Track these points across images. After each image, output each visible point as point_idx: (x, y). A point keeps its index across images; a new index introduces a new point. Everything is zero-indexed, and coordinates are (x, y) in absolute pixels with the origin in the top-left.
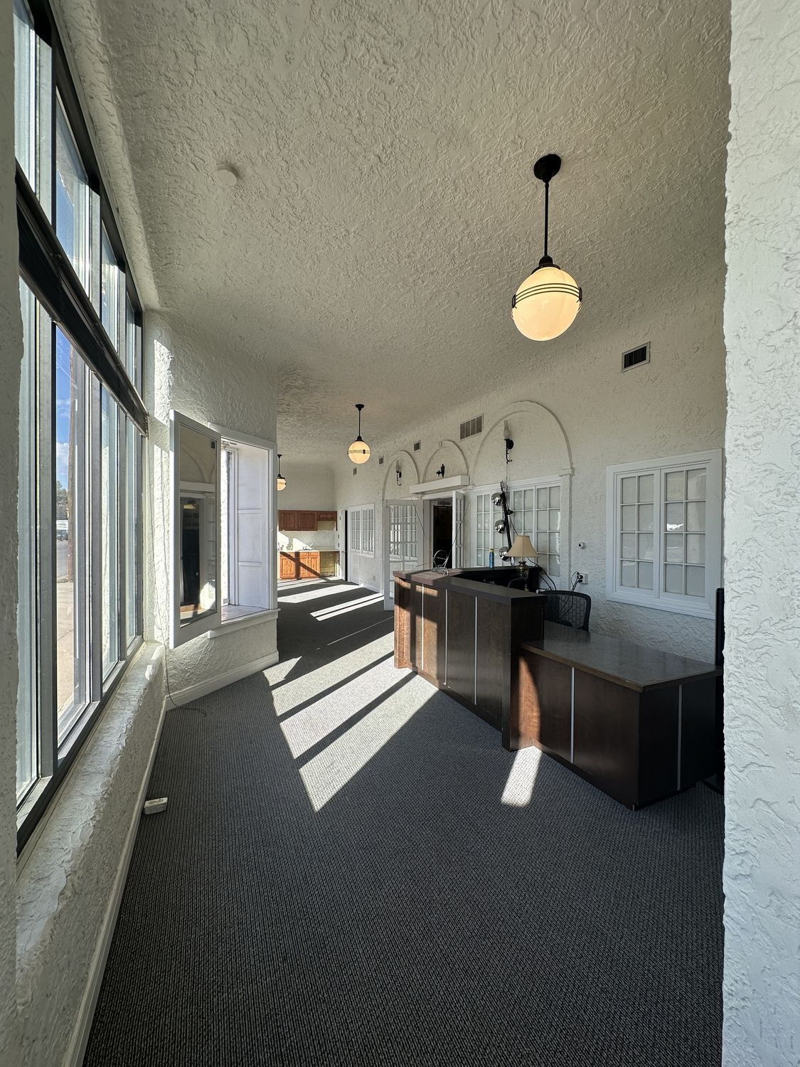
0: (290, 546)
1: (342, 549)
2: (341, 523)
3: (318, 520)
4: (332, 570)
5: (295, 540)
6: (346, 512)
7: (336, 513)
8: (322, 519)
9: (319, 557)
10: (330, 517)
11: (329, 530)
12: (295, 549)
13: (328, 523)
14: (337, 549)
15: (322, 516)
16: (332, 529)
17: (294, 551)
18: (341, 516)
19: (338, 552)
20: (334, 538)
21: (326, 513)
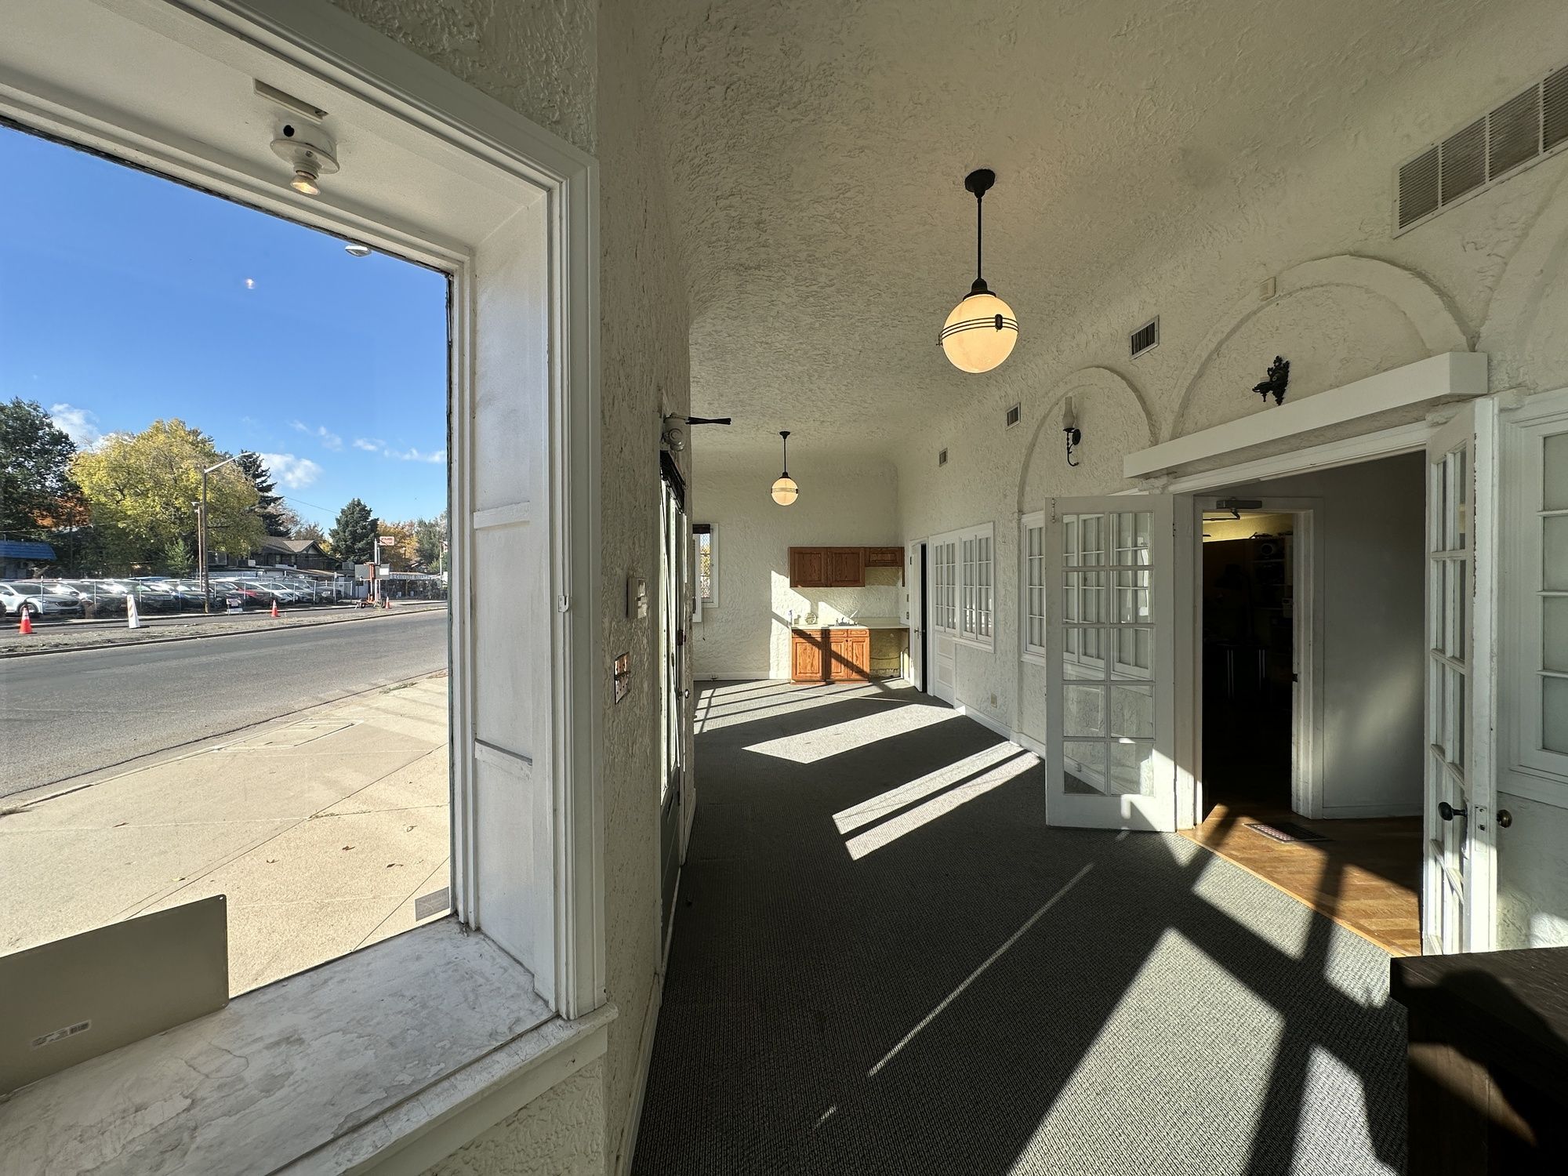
0: (813, 616)
1: (914, 623)
2: (912, 570)
3: (866, 566)
4: (894, 664)
5: (822, 605)
6: (924, 548)
7: (902, 550)
8: (875, 564)
9: (867, 640)
10: (890, 558)
11: (888, 584)
12: (821, 624)
13: (887, 571)
14: (904, 623)
15: (874, 557)
16: (895, 584)
17: (819, 626)
18: (912, 556)
19: (907, 630)
20: (897, 602)
21: (882, 551)
